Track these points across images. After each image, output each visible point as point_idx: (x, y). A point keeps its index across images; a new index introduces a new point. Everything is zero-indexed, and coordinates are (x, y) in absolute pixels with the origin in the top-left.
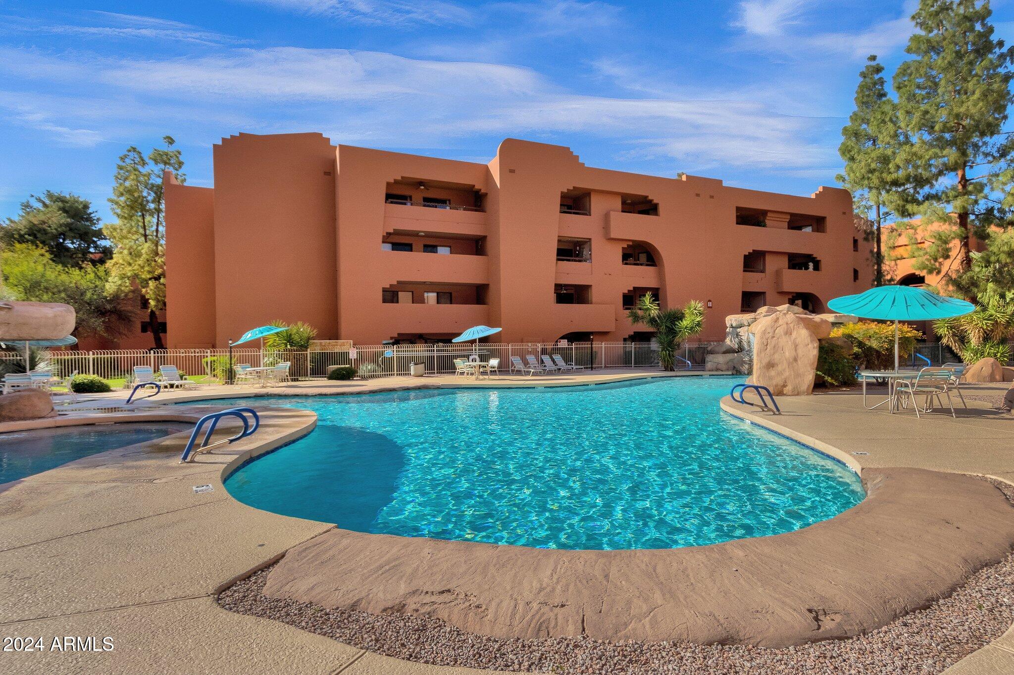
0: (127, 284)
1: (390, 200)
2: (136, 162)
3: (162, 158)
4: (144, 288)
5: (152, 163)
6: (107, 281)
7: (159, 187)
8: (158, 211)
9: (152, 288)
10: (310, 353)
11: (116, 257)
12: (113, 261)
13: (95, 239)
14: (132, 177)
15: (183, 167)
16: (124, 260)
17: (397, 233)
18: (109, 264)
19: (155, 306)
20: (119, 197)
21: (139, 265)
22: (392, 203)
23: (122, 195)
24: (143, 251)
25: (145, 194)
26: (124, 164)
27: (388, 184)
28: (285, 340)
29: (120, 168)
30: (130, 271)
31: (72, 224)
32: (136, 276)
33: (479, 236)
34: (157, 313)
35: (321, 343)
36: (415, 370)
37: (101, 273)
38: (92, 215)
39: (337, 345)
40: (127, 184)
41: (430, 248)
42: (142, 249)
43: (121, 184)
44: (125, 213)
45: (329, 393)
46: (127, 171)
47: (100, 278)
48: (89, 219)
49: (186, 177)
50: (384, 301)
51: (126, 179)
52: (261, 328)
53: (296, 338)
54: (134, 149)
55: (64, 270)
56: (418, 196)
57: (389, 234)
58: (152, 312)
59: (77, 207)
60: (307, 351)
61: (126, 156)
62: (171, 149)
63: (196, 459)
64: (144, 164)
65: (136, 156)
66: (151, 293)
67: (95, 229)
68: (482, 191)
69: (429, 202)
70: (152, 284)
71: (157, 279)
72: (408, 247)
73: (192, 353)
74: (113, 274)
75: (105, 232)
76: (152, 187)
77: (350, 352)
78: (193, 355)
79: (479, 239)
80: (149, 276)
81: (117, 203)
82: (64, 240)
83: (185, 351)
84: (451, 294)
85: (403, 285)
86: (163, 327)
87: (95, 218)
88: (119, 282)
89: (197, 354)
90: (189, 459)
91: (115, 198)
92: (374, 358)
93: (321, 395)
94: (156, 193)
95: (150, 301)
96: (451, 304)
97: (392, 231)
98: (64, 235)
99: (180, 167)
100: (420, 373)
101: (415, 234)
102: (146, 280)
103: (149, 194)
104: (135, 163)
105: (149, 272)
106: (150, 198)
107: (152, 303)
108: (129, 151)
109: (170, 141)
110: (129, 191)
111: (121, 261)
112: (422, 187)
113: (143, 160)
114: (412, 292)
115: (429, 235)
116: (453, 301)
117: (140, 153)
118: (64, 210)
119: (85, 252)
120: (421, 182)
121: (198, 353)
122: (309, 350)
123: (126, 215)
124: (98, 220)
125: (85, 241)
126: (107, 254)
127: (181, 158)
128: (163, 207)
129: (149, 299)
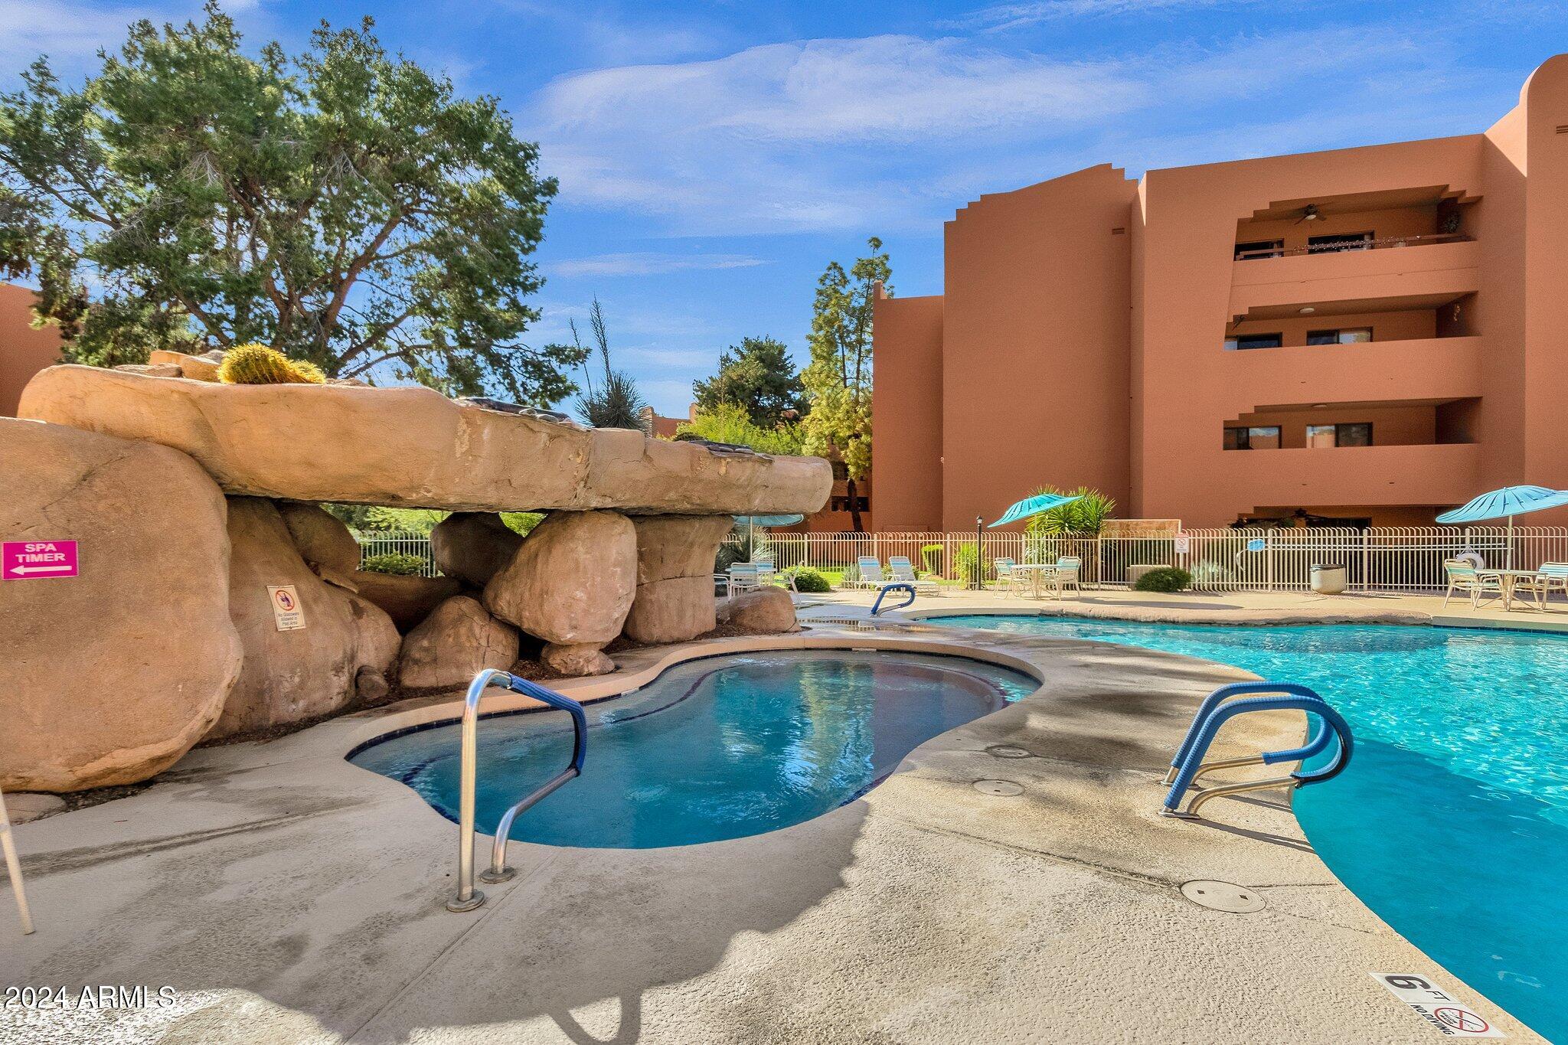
0: (825, 446)
1: (1243, 253)
2: (837, 281)
3: (867, 269)
4: (842, 449)
5: (853, 278)
6: (804, 443)
7: (862, 310)
8: (861, 342)
9: (852, 449)
10: (1102, 541)
11: (815, 412)
12: (809, 417)
13: (789, 392)
14: (833, 302)
15: (891, 276)
16: (822, 413)
17: (1257, 314)
18: (806, 420)
19: (855, 473)
20: (817, 331)
21: (839, 419)
22: (1246, 257)
23: (821, 328)
24: (843, 401)
25: (846, 323)
26: (823, 288)
27: (1241, 223)
28: (1061, 519)
29: (820, 293)
30: (827, 428)
31: (768, 375)
32: (833, 435)
33: (1457, 294)
34: (857, 483)
35: (1121, 524)
36: (1323, 580)
37: (797, 434)
38: (787, 362)
39: (1150, 528)
40: (827, 313)
41: (1328, 336)
42: (842, 397)
43: (820, 315)
44: (823, 351)
45: (1180, 619)
46: (828, 296)
47: (796, 440)
48: (783, 368)
49: (894, 290)
50: (1227, 447)
51: (826, 306)
52: (1037, 498)
53: (1078, 515)
54: (835, 265)
55: (761, 433)
56: (1298, 235)
57: (1239, 319)
58: (852, 482)
59: (773, 354)
60: (1097, 538)
61: (826, 276)
62: (877, 255)
63: (1205, 810)
64: (845, 282)
65: (836, 274)
66: (850, 456)
67: (790, 378)
68: (1468, 195)
69: (1321, 243)
70: (852, 443)
71: (857, 436)
72: (1274, 340)
73: (902, 538)
74: (810, 434)
75: (803, 380)
76: (852, 312)
77: (1177, 540)
78: (903, 541)
79: (1456, 302)
80: (848, 434)
81: (816, 340)
82: (760, 396)
83: (894, 535)
84: (1370, 426)
85: (1264, 414)
86: (865, 504)
87: (790, 365)
88: (817, 444)
89: (908, 541)
90: (1183, 806)
91: (814, 333)
92: (1221, 554)
93: (1164, 622)
94: (858, 319)
95: (849, 466)
96: (1370, 443)
97: (1246, 312)
98: (759, 391)
99: (887, 277)
100: (1335, 588)
101: (1292, 313)
102: (844, 439)
103: (851, 322)
104: (835, 284)
105: (849, 427)
106: (851, 328)
107: (852, 469)
108: (830, 269)
109: (877, 243)
110: (830, 322)
111: (819, 416)
112: (1312, 217)
113: (844, 277)
114: (1280, 428)
115: (1324, 310)
116: (1375, 439)
117: (841, 269)
118: (761, 359)
119: (778, 409)
120: (1310, 207)
121: (921, 538)
122: (1100, 536)
123: (825, 354)
124: (793, 366)
125: (780, 396)
126: (803, 408)
127: (889, 265)
128: (868, 337)
129: (848, 464)
